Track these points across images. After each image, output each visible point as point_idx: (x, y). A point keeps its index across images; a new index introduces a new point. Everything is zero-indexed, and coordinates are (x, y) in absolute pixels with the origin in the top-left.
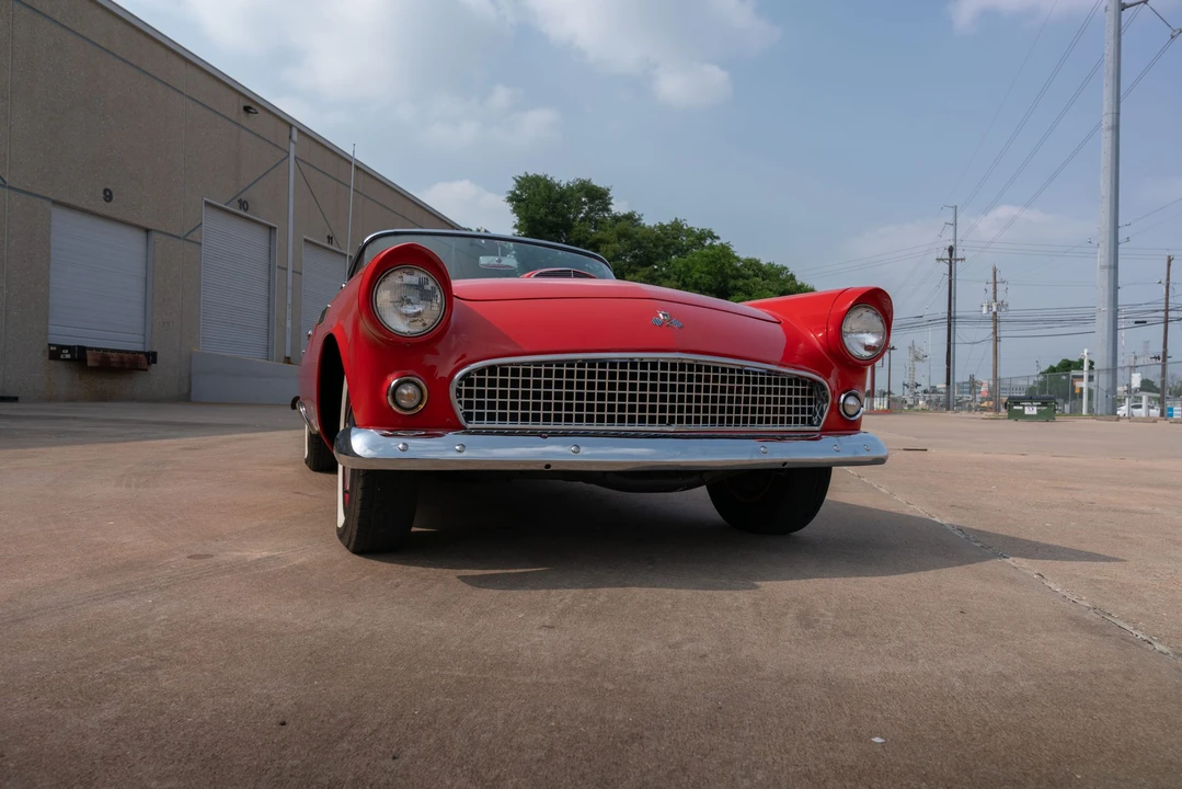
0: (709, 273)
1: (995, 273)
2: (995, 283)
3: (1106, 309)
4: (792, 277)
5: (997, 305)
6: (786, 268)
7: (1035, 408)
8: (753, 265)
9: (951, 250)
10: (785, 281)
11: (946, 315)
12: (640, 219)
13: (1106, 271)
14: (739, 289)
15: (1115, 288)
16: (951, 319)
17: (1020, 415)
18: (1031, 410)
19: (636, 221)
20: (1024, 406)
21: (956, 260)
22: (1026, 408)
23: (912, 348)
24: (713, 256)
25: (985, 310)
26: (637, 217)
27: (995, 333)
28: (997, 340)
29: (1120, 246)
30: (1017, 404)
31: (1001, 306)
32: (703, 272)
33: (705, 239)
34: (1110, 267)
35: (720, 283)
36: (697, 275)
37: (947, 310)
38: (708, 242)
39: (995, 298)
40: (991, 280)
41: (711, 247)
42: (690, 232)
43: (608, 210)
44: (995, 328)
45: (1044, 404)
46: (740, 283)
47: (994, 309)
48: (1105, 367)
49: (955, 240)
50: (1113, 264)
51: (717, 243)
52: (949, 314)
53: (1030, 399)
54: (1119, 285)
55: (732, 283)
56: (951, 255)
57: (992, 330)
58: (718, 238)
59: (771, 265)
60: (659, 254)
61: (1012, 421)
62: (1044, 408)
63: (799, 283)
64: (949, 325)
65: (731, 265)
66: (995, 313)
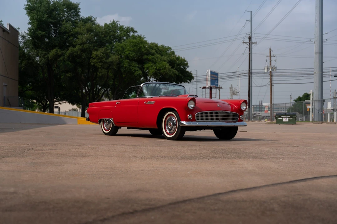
0: (133, 51)
1: (270, 52)
2: (271, 57)
3: (318, 72)
4: (173, 53)
5: (272, 68)
6: (170, 48)
7: (288, 119)
8: (154, 46)
9: (250, 38)
10: (170, 55)
11: (248, 71)
12: (95, 20)
13: (318, 54)
14: (150, 60)
15: (321, 63)
16: (250, 74)
17: (281, 122)
18: (286, 120)
19: (93, 21)
20: (283, 118)
21: (252, 43)
22: (284, 119)
23: (231, 88)
24: (136, 42)
25: (266, 71)
26: (93, 19)
27: (271, 81)
28: (272, 85)
29: (323, 43)
30: (280, 117)
31: (274, 68)
32: (130, 51)
33: (129, 32)
34: (319, 53)
35: (139, 56)
36: (127, 52)
37: (248, 69)
38: (131, 34)
39: (271, 64)
40: (269, 55)
41: (134, 37)
42: (121, 28)
43: (78, 16)
44: (271, 79)
45: (291, 117)
46: (150, 57)
47: (270, 70)
48: (318, 99)
49: (251, 33)
50: (320, 51)
51: (136, 34)
52: (249, 71)
53: (285, 115)
54: (323, 61)
55: (145, 57)
56: (250, 41)
57: (269, 80)
58: (136, 32)
59: (163, 46)
60: (107, 41)
61: (278, 125)
62: (291, 118)
63: (177, 56)
64: (249, 77)
65: (145, 47)
66: (271, 72)
